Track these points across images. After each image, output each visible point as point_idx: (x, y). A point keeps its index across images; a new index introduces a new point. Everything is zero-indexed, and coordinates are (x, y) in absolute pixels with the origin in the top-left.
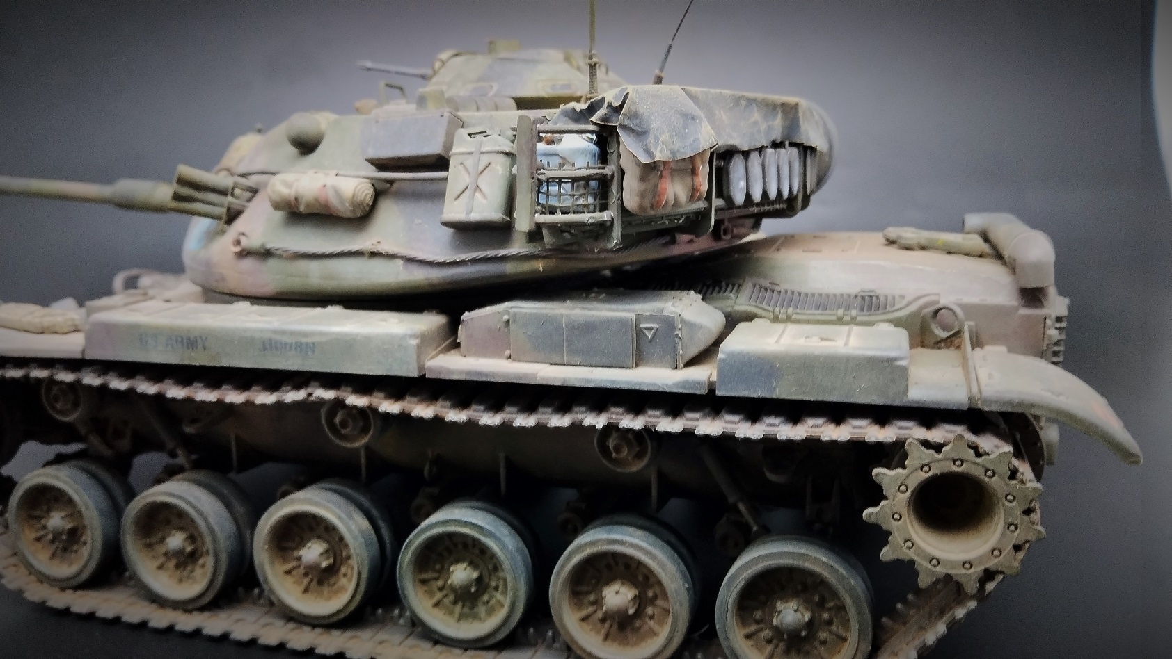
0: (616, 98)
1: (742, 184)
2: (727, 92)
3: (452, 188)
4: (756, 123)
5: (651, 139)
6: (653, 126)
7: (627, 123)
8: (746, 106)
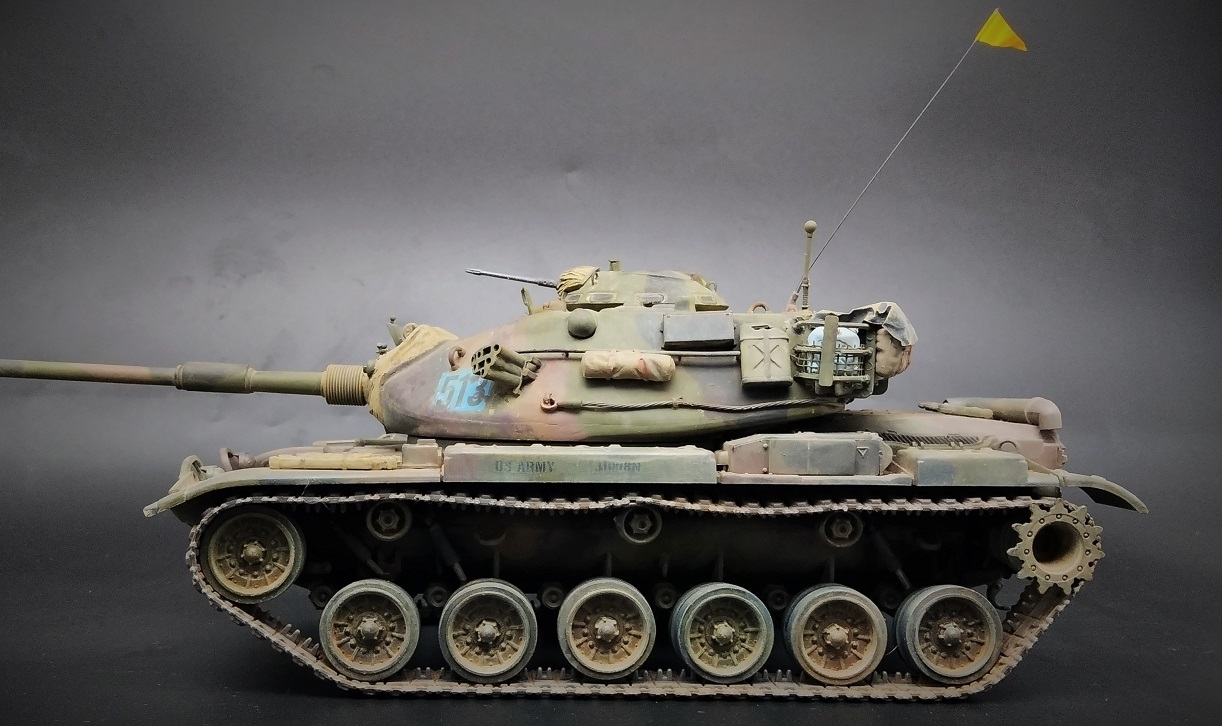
0: (881, 309)
3: (747, 361)
7: (891, 323)
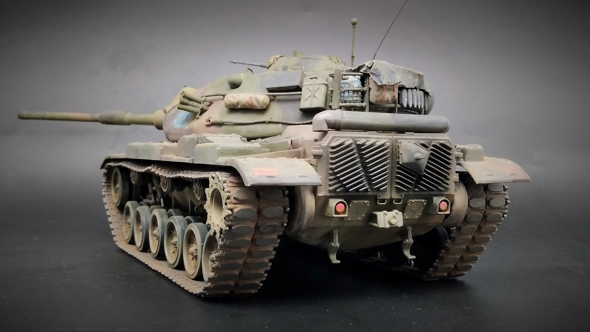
0: (369, 64)
1: (406, 100)
2: (401, 67)
3: (303, 97)
4: (410, 79)
5: (382, 77)
6: (382, 73)
7: (373, 72)
8: (408, 73)
